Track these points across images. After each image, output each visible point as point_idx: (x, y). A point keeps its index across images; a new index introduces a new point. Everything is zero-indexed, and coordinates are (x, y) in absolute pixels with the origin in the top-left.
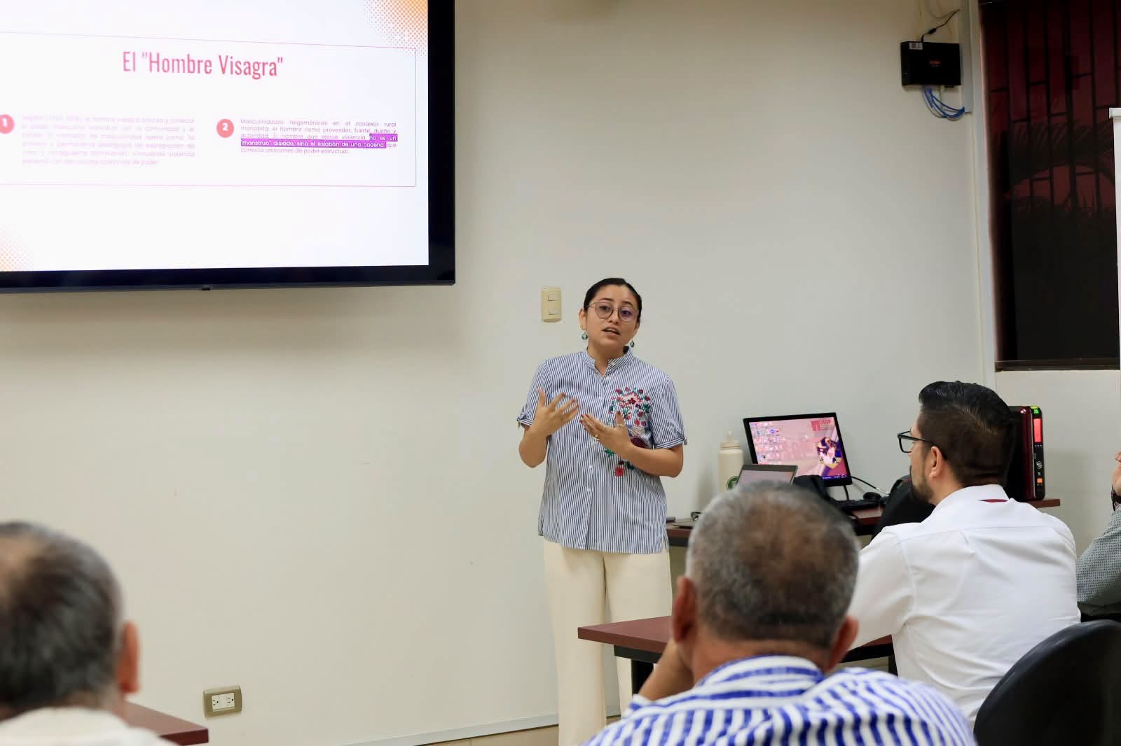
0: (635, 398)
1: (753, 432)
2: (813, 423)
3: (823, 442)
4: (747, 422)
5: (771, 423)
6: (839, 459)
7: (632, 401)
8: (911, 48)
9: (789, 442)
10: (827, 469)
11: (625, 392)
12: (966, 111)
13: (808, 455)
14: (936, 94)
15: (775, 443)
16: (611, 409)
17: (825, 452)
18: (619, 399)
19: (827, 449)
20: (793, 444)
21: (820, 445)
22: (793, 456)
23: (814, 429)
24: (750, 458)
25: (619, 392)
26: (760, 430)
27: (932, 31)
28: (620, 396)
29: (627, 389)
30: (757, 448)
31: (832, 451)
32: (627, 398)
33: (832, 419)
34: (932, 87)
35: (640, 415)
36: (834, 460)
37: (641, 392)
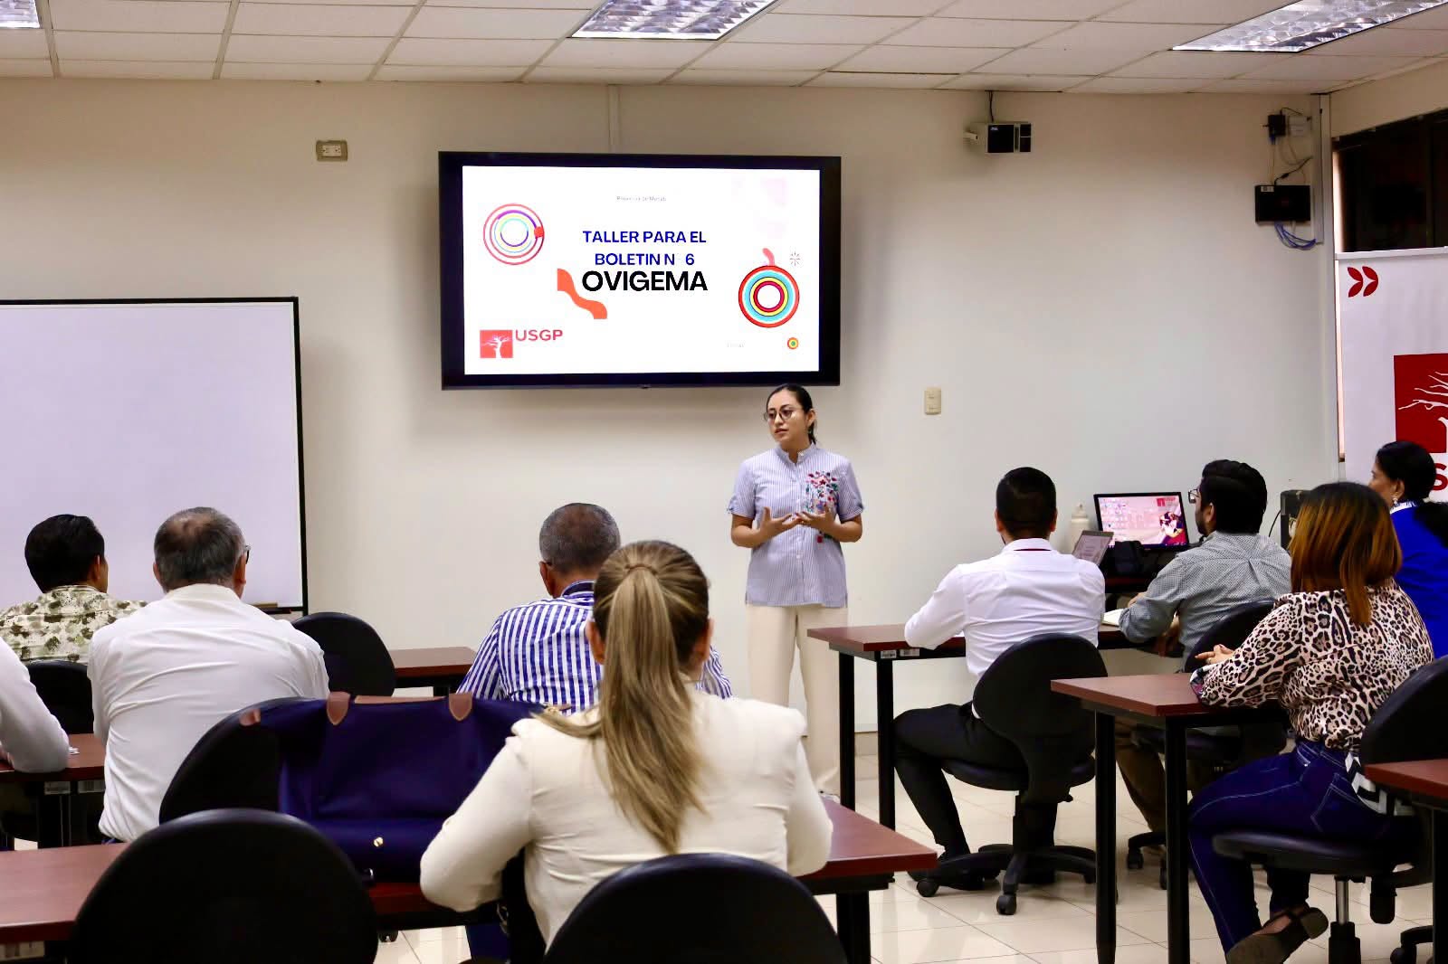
0: (825, 480)
1: (1101, 506)
2: (1158, 500)
3: (1166, 516)
4: (1096, 497)
5: (1118, 499)
6: (1180, 530)
7: (823, 482)
8: (1262, 190)
9: (1134, 516)
10: (1168, 538)
11: (816, 476)
12: (1317, 241)
13: (1152, 525)
14: (1288, 229)
15: (1122, 515)
16: (808, 490)
17: (1167, 523)
18: (812, 482)
19: (1170, 521)
20: (1138, 517)
21: (1163, 518)
22: (1136, 526)
23: (1159, 504)
24: (1097, 527)
25: (812, 476)
26: (1107, 505)
27: (1285, 176)
28: (813, 479)
29: (817, 473)
30: (1103, 519)
31: (1174, 523)
32: (818, 481)
33: (1177, 497)
34: (1283, 223)
35: (831, 492)
36: (1175, 530)
37: (829, 474)
